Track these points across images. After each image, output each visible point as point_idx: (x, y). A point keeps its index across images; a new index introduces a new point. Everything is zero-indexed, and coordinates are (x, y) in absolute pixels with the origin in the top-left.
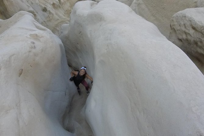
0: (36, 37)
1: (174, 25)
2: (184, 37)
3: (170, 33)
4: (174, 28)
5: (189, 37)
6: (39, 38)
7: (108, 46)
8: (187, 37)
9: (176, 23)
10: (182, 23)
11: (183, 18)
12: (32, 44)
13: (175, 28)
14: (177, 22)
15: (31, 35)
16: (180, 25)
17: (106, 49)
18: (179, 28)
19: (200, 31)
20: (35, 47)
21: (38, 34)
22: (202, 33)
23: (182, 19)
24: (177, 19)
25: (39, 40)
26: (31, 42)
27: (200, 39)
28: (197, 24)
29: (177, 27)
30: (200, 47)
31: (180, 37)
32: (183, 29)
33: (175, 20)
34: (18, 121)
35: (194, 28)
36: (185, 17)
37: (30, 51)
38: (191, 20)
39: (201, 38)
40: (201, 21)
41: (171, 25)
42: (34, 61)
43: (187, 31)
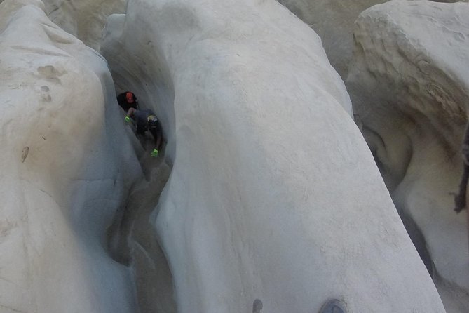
0: (52, 73)
1: (361, 37)
2: (381, 68)
3: (353, 52)
4: (360, 43)
5: (390, 72)
6: (57, 76)
7: (198, 100)
8: (386, 70)
9: (365, 34)
10: (378, 37)
11: (381, 25)
12: (45, 93)
13: (362, 45)
14: (367, 30)
15: (40, 69)
16: (372, 40)
17: (195, 107)
18: (370, 46)
19: (415, 62)
20: (49, 99)
21: (55, 67)
22: (418, 67)
23: (378, 26)
24: (369, 25)
25: (59, 81)
26: (43, 87)
27: (414, 79)
28: (410, 45)
29: (367, 45)
30: (415, 97)
31: (373, 68)
32: (380, 51)
33: (363, 27)
34: (26, 249)
35: (401, 53)
36: (385, 23)
37: (41, 109)
38: (396, 32)
39: (416, 78)
40: (418, 40)
41: (356, 36)
42: (49, 127)
43: (386, 57)
